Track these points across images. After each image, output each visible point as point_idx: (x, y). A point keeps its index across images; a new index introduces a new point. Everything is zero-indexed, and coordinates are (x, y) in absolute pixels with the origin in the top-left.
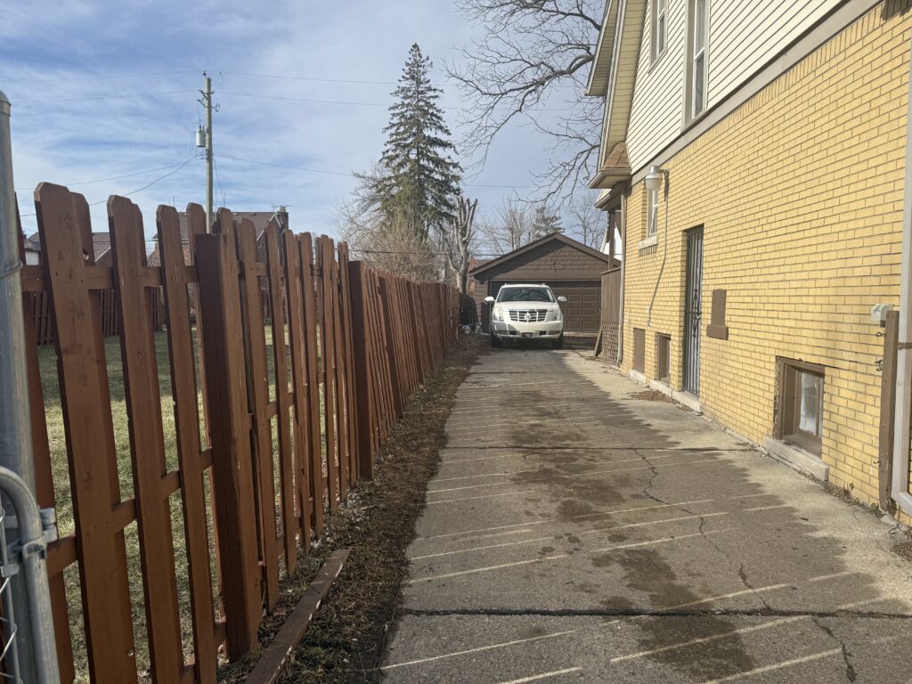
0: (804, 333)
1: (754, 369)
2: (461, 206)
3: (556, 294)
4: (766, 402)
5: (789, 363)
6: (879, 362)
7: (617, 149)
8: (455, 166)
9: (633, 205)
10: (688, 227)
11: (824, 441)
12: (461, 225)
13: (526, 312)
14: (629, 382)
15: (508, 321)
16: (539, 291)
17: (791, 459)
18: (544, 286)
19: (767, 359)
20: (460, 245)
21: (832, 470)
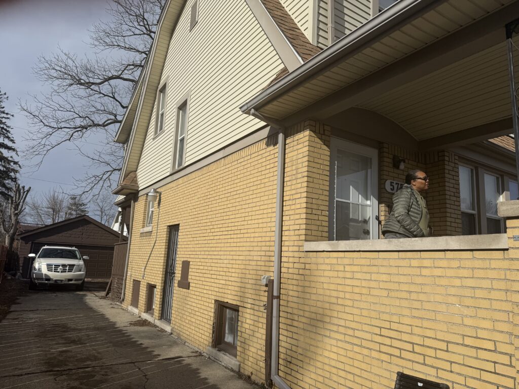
0: (230, 287)
1: (203, 307)
2: (17, 190)
3: (82, 254)
4: (208, 326)
5: (221, 304)
6: (265, 305)
7: (131, 174)
8: (15, 163)
9: (139, 208)
10: (171, 224)
11: (238, 348)
12: (16, 202)
13: (59, 266)
14: (127, 314)
15: (44, 271)
16: (70, 251)
17: (221, 360)
18: (74, 248)
19: (210, 301)
20: (12, 216)
21: (242, 365)
